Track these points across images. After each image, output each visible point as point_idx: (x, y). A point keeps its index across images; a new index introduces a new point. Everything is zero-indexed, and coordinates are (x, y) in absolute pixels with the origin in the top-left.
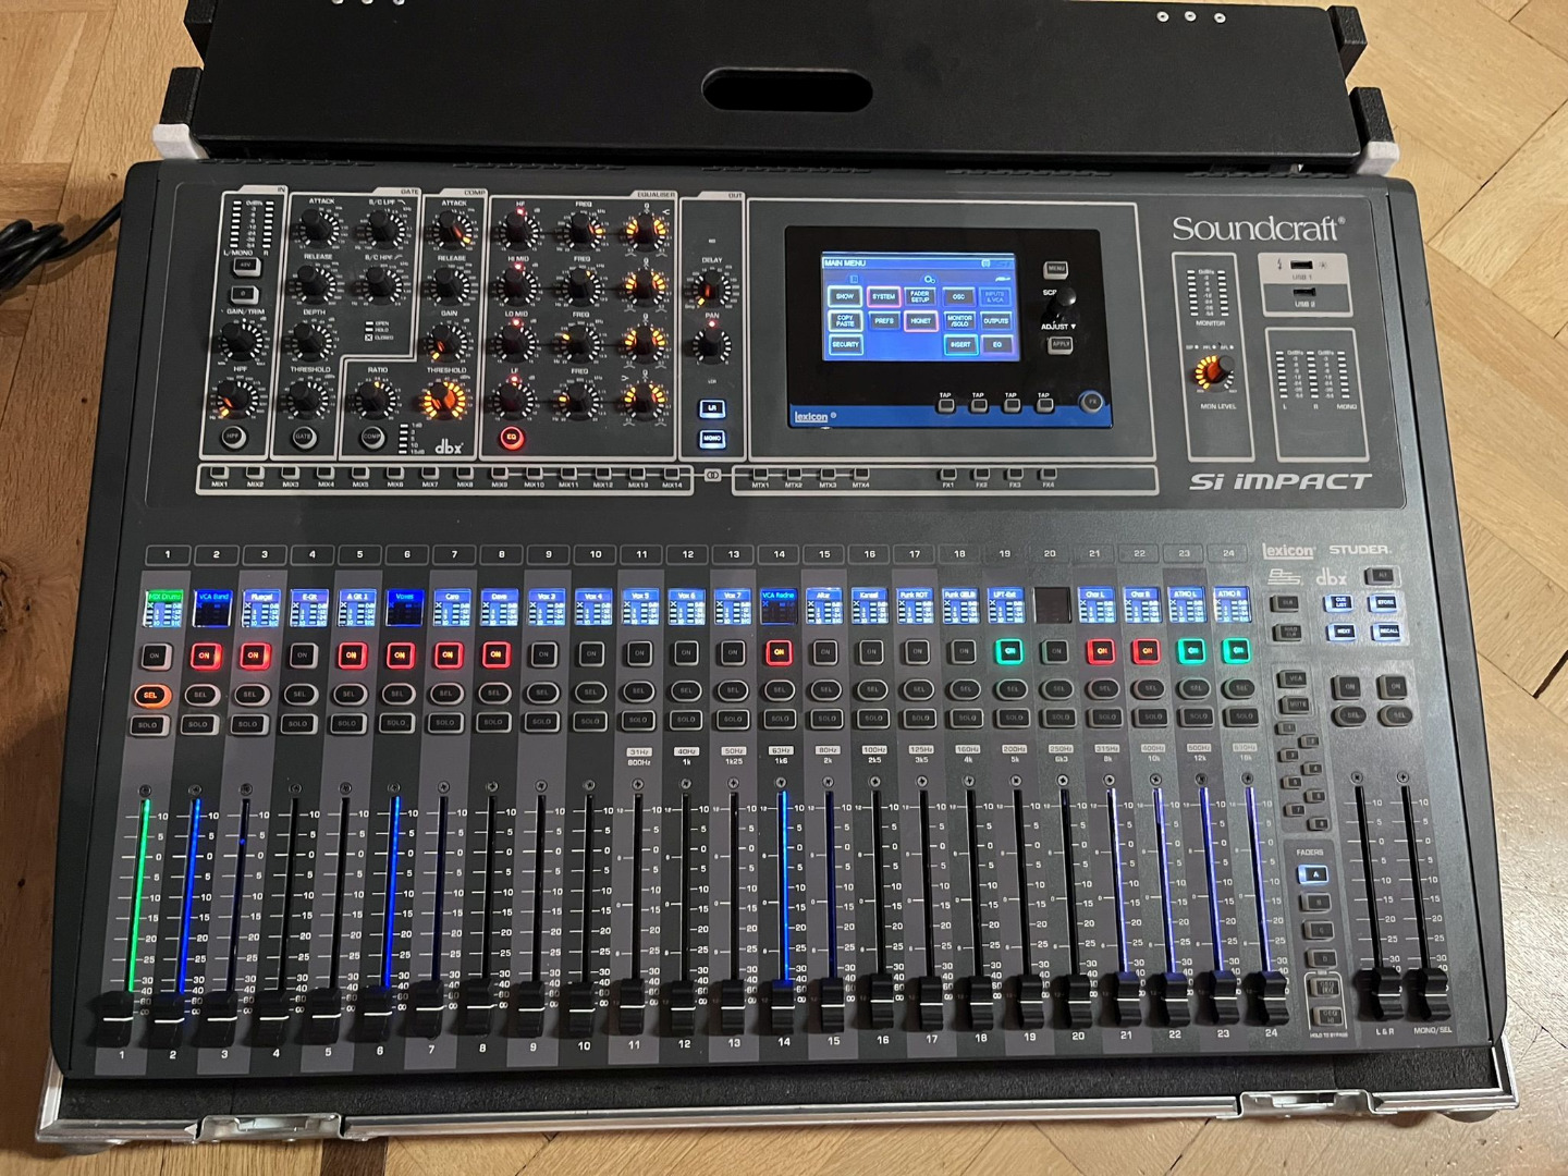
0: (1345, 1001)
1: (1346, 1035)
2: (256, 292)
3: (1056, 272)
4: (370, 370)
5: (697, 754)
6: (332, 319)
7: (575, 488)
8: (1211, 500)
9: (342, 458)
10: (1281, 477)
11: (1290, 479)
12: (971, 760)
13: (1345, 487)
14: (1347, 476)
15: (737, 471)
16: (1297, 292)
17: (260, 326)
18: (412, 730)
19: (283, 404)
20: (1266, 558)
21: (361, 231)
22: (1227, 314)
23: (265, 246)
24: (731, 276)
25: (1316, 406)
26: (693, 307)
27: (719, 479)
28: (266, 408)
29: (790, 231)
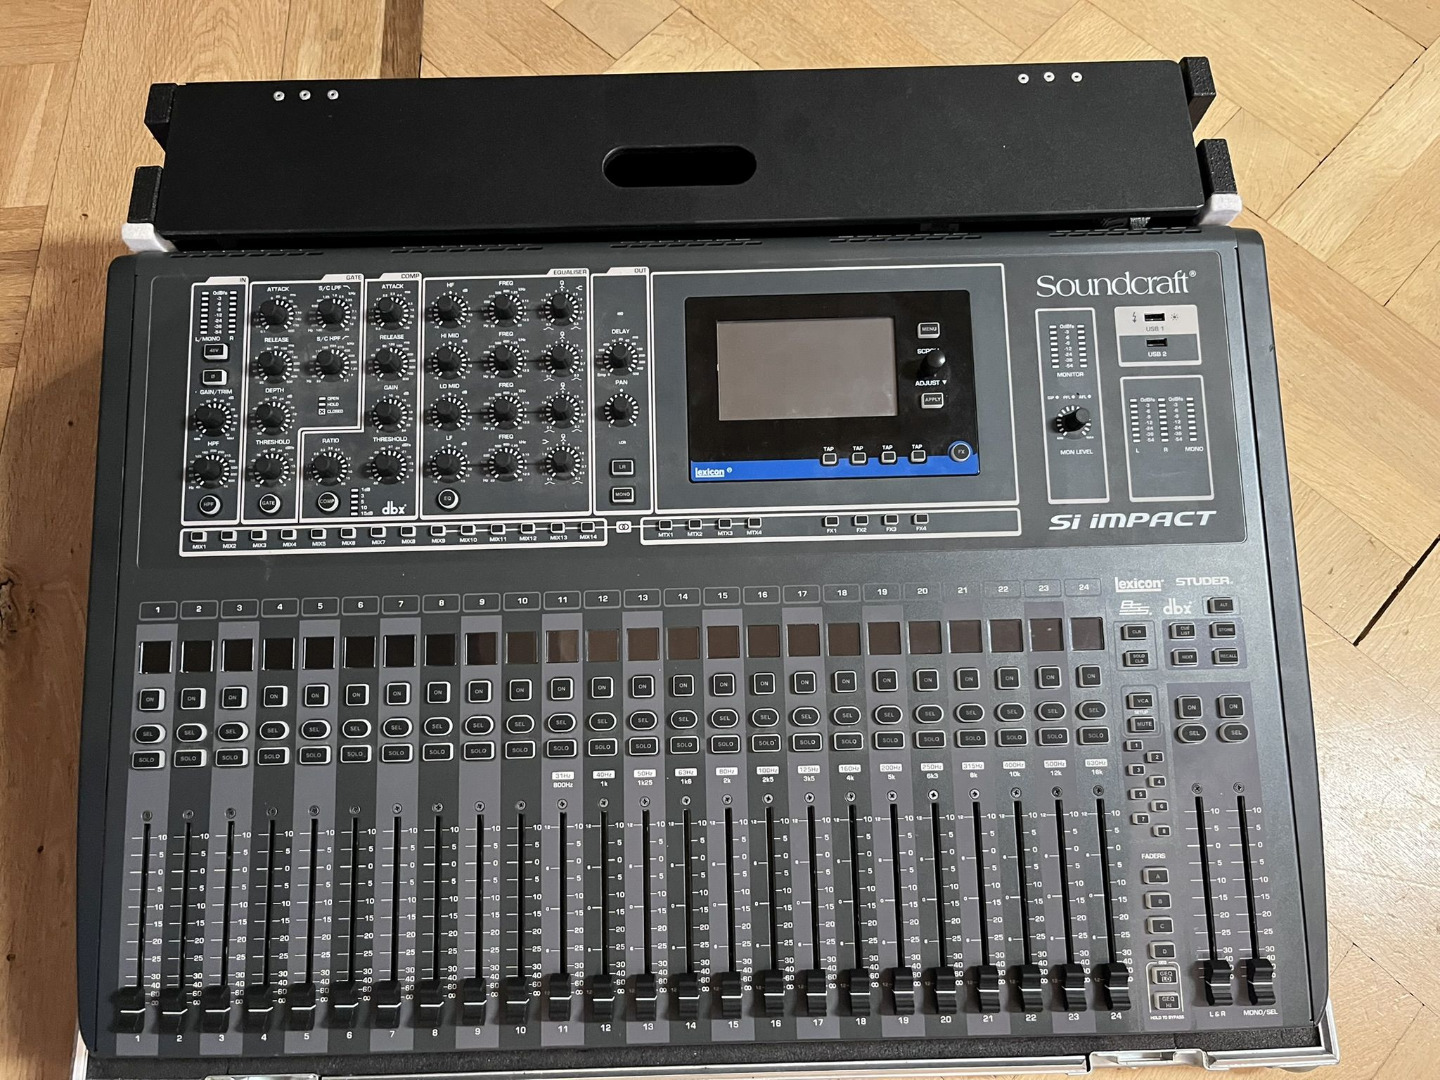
0: (1181, 989)
1: (1182, 1017)
2: (224, 374)
3: (930, 331)
4: (324, 440)
5: (613, 776)
6: (290, 396)
7: (504, 542)
8: (1068, 539)
9: (302, 521)
10: (1133, 516)
11: (1141, 518)
12: (852, 778)
13: (1191, 524)
14: (1193, 513)
15: (645, 523)
16: (1149, 342)
17: (228, 404)
18: (369, 759)
19: (251, 474)
20: (1118, 591)
21: (312, 316)
22: (1085, 366)
23: (230, 332)
24: (638, 346)
25: (1166, 449)
26: (604, 375)
27: (629, 531)
28: (236, 478)
29: (691, 304)
